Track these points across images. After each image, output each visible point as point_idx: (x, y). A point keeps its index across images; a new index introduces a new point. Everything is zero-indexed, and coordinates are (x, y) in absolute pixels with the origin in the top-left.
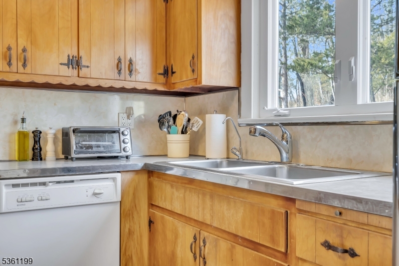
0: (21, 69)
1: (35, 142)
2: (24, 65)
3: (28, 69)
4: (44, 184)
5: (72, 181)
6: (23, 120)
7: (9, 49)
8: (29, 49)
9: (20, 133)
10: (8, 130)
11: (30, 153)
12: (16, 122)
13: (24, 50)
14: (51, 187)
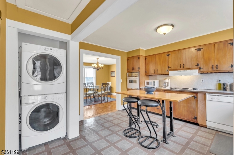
0: (216, 70)
1: (224, 86)
2: (217, 69)
3: (218, 69)
4: (218, 96)
5: (227, 96)
6: (220, 81)
7: (213, 66)
8: (218, 65)
9: (219, 84)
10: (216, 83)
11: (222, 89)
12: (218, 81)
13: (217, 65)
14: (220, 97)
